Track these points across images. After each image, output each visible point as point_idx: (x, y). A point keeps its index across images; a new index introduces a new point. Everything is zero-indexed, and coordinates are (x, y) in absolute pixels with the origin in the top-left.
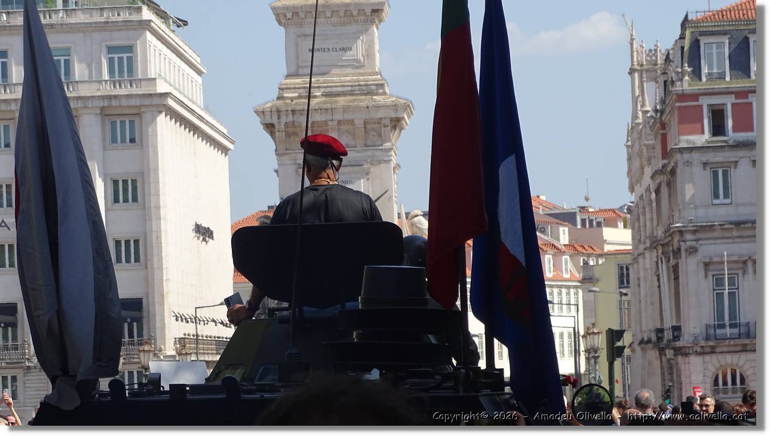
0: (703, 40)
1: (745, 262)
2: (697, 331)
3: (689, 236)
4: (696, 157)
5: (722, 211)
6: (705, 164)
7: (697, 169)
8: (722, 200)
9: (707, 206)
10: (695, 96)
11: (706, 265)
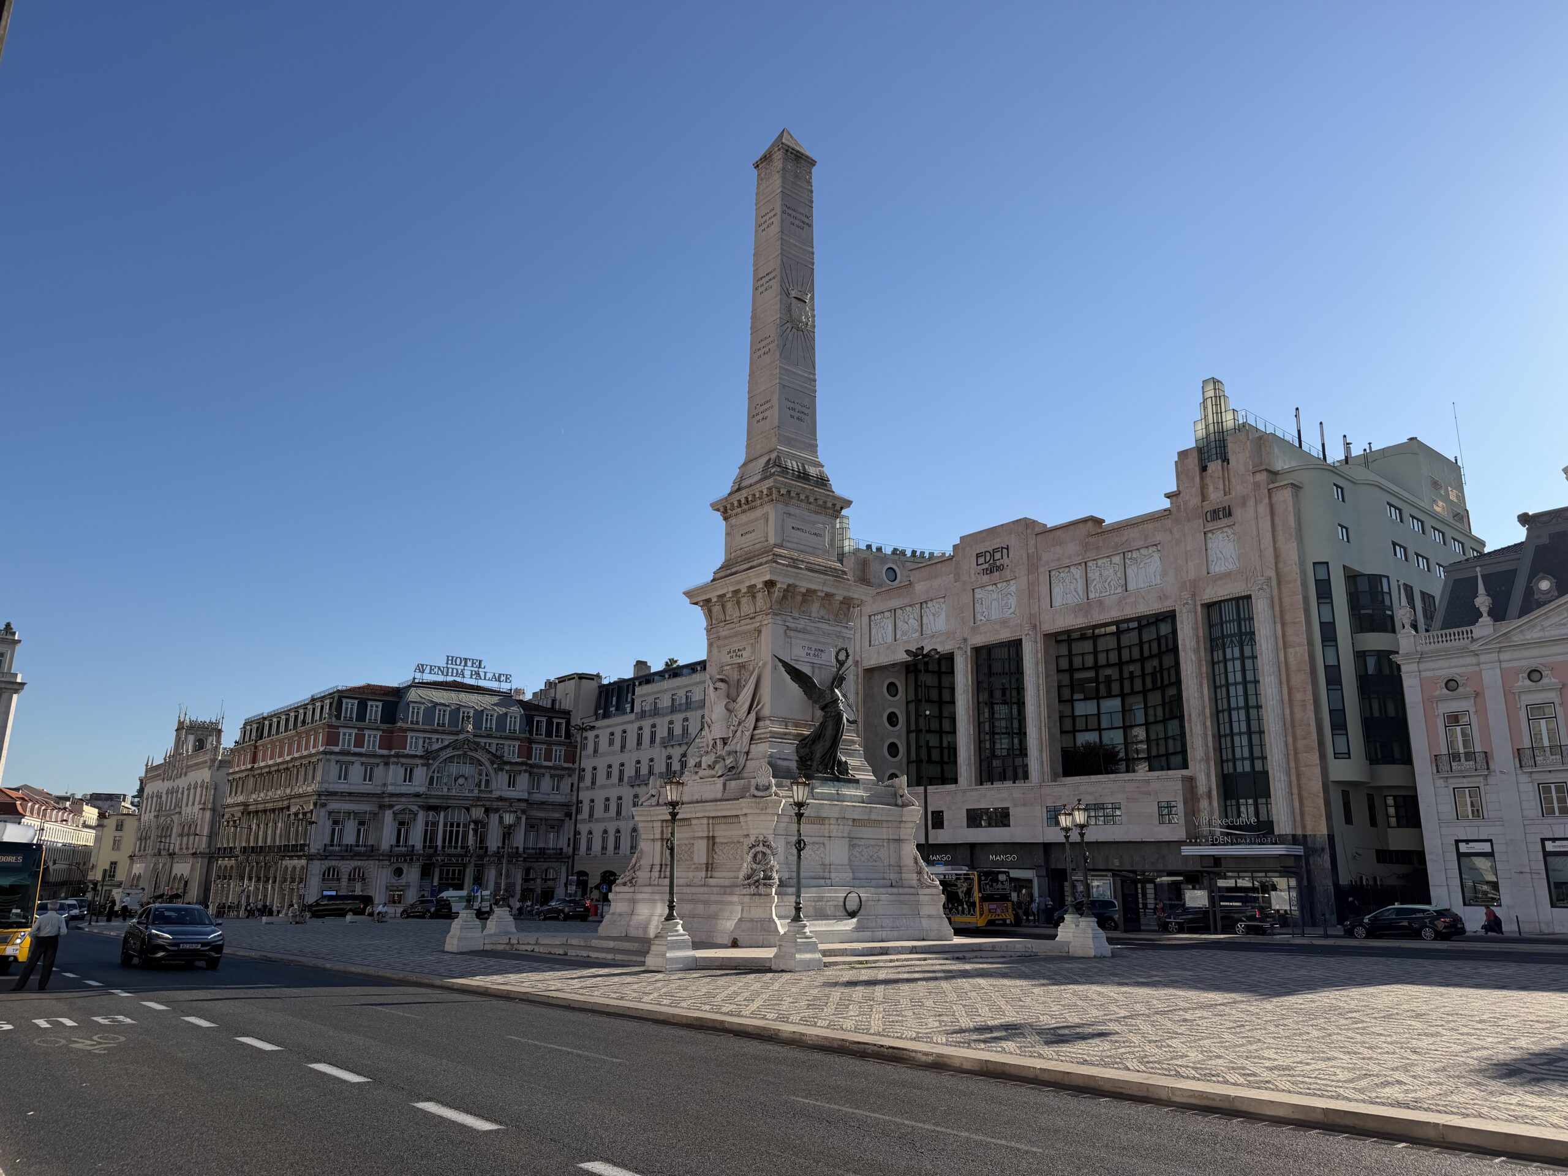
0: (344, 701)
1: (350, 813)
2: (320, 847)
3: (323, 798)
4: (333, 757)
5: (342, 786)
6: (337, 762)
7: (333, 763)
8: (342, 781)
9: (334, 783)
10: (338, 727)
11: (330, 813)
